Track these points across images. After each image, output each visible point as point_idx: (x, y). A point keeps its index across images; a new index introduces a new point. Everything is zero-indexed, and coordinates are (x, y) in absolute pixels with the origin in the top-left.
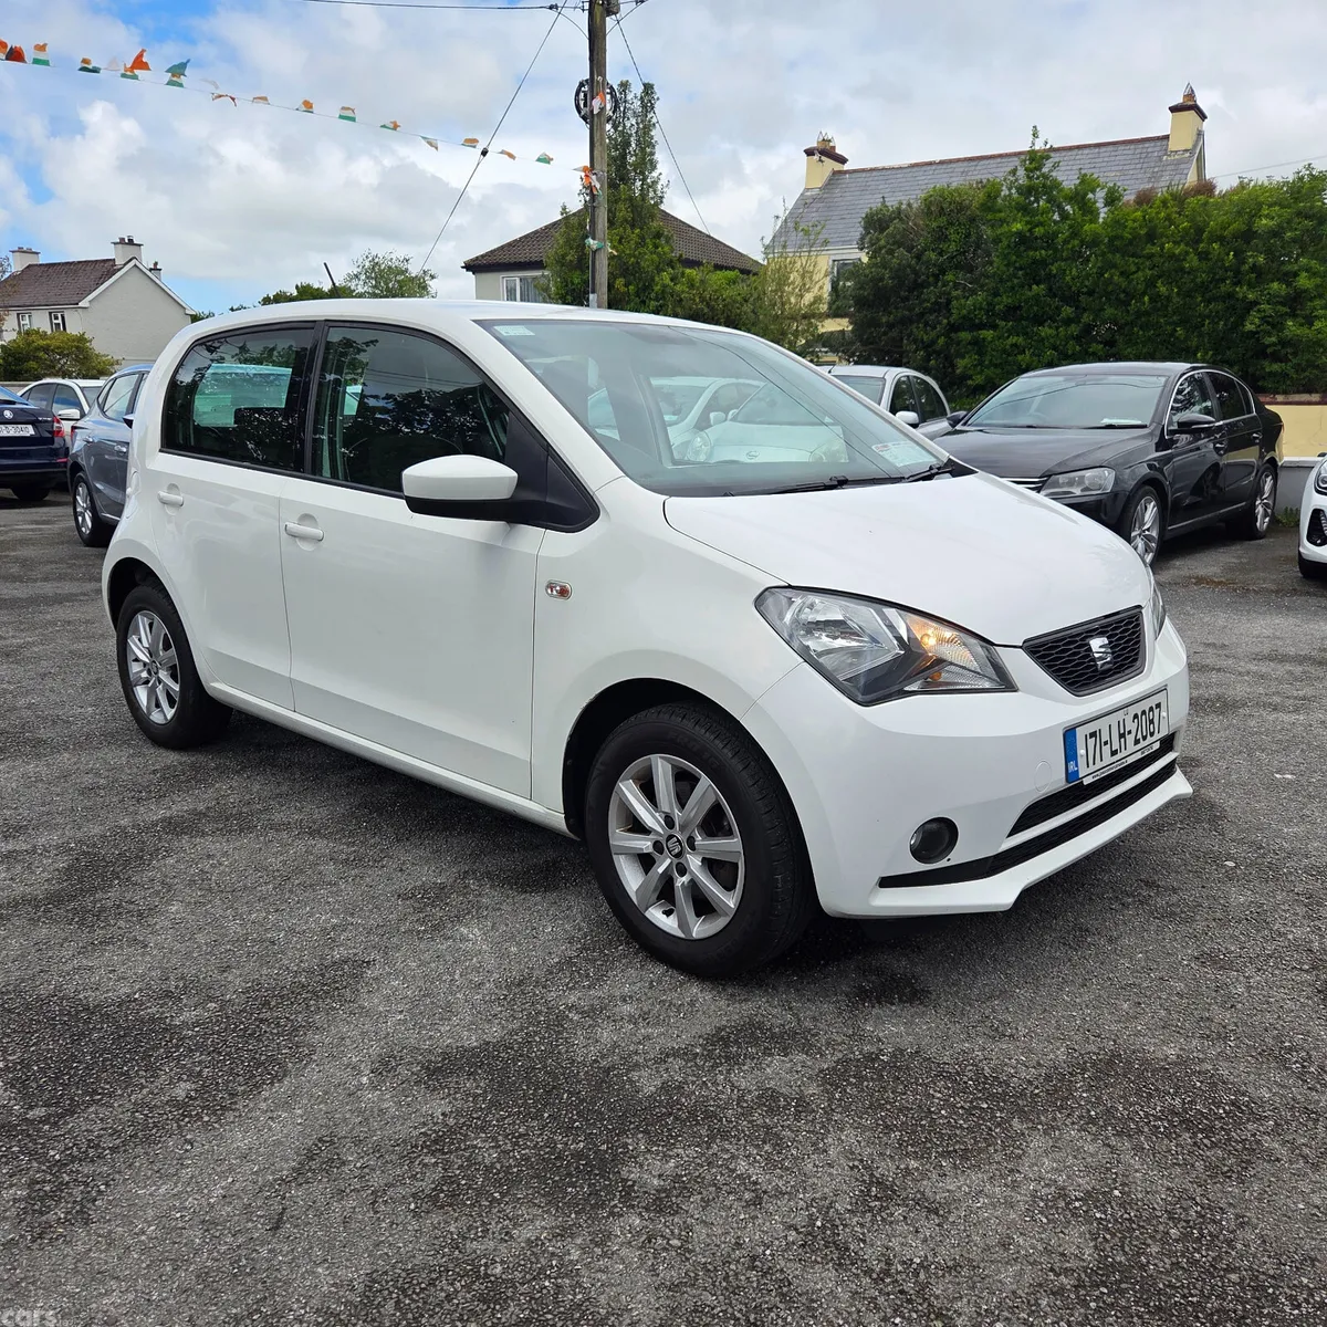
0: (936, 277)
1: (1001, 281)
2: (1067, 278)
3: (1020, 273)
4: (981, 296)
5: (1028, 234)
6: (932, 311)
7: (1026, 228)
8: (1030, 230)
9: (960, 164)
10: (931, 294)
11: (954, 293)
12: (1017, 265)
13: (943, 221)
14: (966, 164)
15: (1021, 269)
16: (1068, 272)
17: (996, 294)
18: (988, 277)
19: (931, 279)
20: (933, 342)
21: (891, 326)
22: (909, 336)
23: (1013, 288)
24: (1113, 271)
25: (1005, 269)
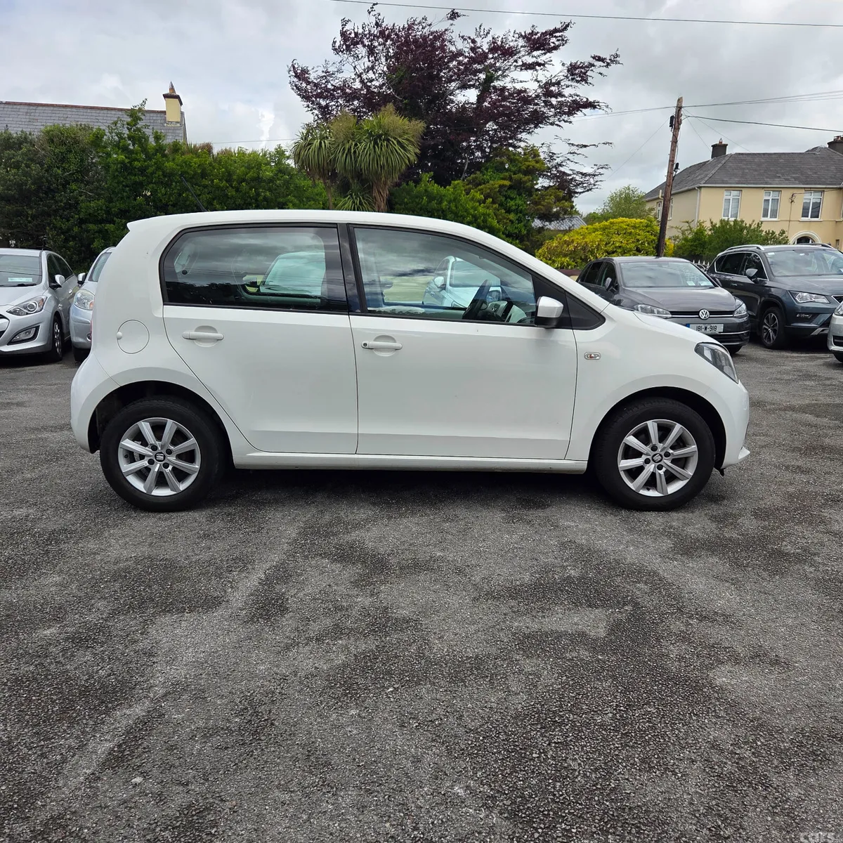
0: (64, 186)
1: (114, 192)
2: (159, 195)
3: (127, 189)
4: (101, 202)
5: (129, 165)
6: (64, 209)
7: (127, 161)
8: (130, 163)
9: (22, 107)
10: (62, 197)
11: (81, 198)
12: (124, 183)
13: (64, 149)
14: (27, 107)
15: (127, 186)
16: (159, 191)
17: (110, 200)
18: (102, 189)
19: (60, 187)
20: (69, 230)
21: (34, 217)
22: (49, 225)
23: (122, 198)
24: (188, 193)
25: (116, 185)
